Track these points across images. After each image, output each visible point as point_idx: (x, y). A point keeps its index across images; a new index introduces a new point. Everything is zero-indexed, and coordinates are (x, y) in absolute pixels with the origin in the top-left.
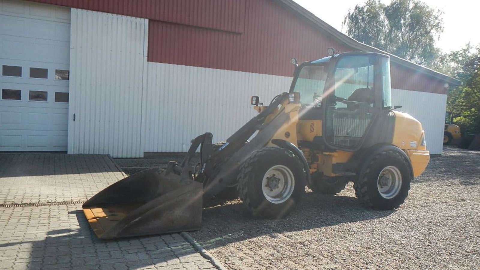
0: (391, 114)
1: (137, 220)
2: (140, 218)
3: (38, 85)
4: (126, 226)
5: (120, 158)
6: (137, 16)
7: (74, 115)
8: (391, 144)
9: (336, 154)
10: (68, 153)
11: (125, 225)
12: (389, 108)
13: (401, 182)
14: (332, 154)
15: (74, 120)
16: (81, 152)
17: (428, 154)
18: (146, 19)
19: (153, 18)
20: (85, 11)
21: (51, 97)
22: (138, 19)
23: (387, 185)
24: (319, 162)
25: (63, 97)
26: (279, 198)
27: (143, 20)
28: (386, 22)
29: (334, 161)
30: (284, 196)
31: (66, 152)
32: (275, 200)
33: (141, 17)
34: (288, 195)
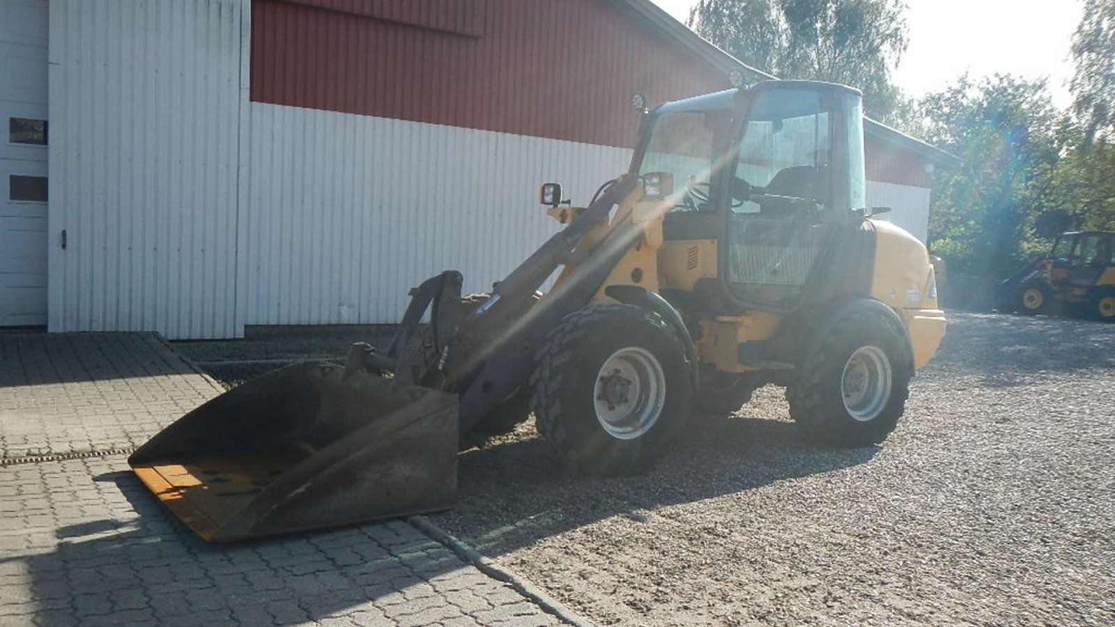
0: (865, 226)
1: (301, 490)
2: (308, 484)
4: (274, 507)
5: (194, 341)
7: (64, 233)
8: (868, 295)
9: (746, 320)
10: (51, 329)
11: (271, 505)
12: (861, 212)
13: (889, 382)
14: (739, 319)
15: (64, 246)
16: (84, 328)
17: (943, 318)
23: (859, 390)
24: (703, 340)
26: (631, 426)
28: (783, 24)
29: (743, 336)
30: (642, 420)
31: (45, 327)
32: (621, 430)
34: (650, 417)
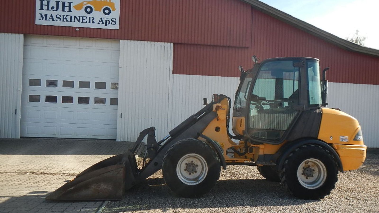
0: (317, 111)
1: (72, 188)
2: (74, 187)
3: (101, 93)
6: (165, 42)
7: (121, 114)
8: (316, 138)
9: (262, 146)
10: (117, 141)
11: (63, 192)
13: (326, 174)
14: (259, 146)
15: (121, 117)
16: (126, 140)
17: (365, 149)
18: (171, 43)
19: (176, 42)
20: (129, 41)
21: (108, 101)
22: (166, 43)
23: (313, 176)
24: (253, 153)
25: (114, 101)
26: (195, 181)
27: (169, 44)
29: (261, 152)
30: (199, 179)
32: (191, 182)
33: (168, 42)
34: (202, 178)
